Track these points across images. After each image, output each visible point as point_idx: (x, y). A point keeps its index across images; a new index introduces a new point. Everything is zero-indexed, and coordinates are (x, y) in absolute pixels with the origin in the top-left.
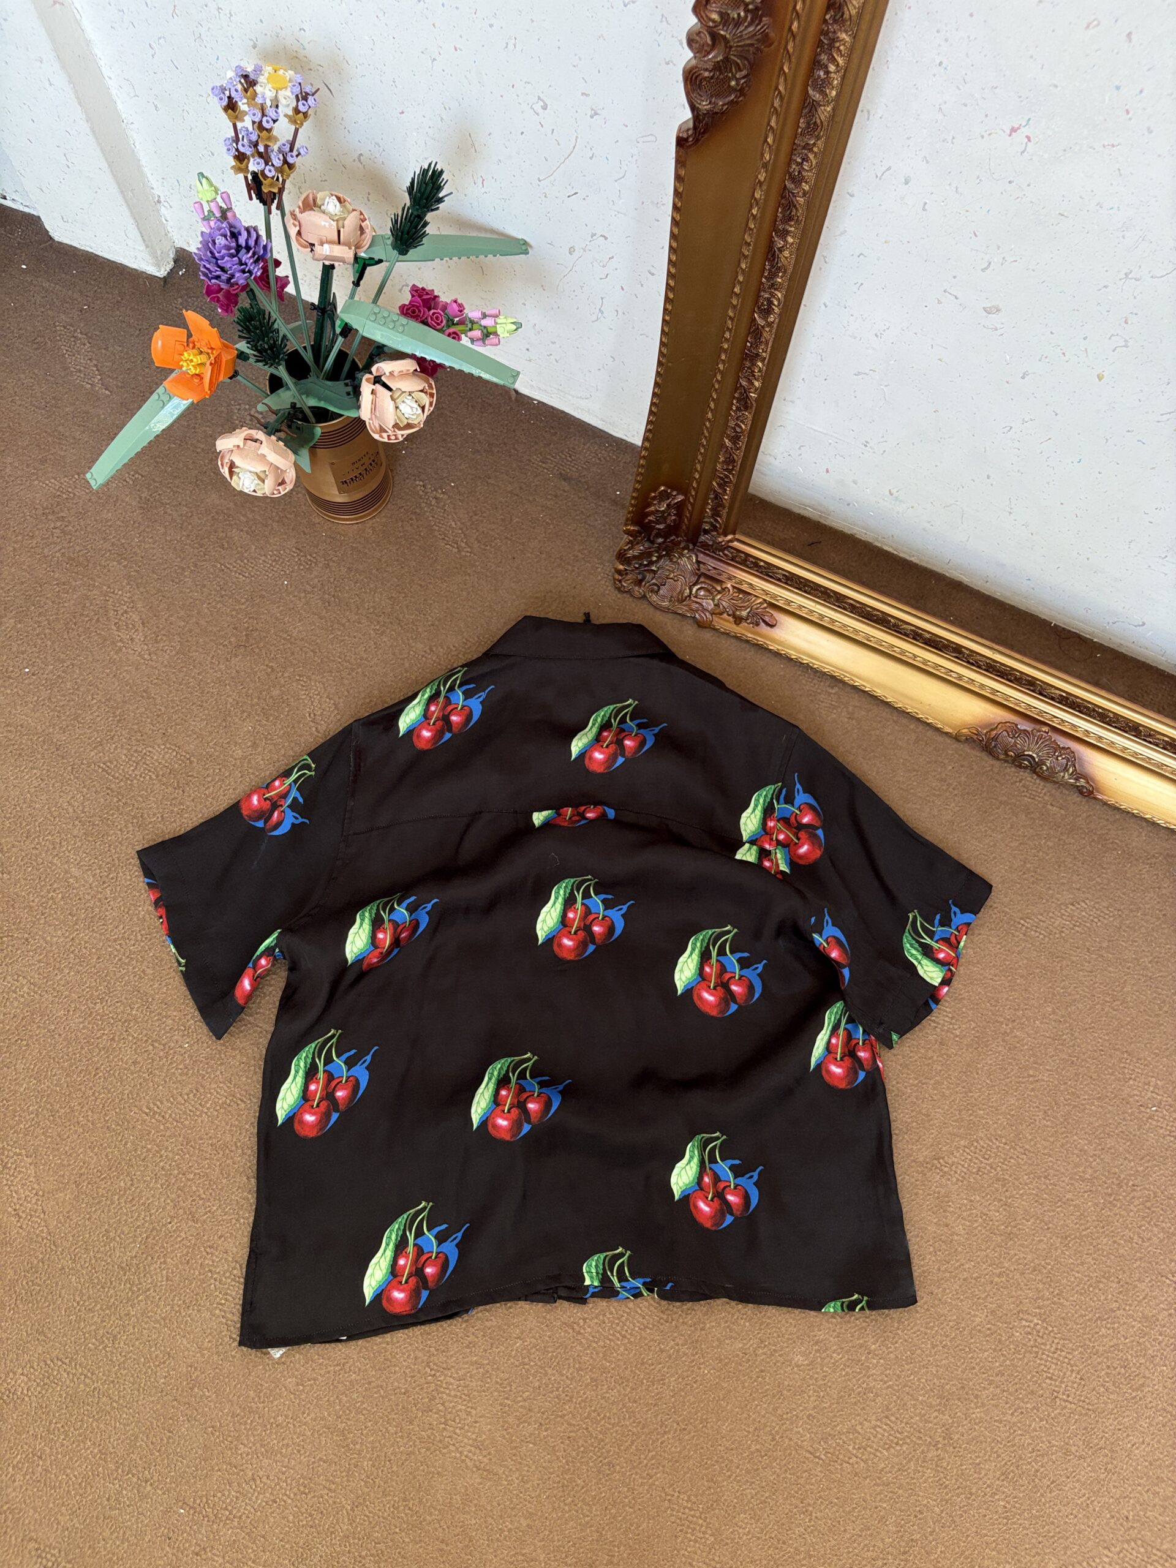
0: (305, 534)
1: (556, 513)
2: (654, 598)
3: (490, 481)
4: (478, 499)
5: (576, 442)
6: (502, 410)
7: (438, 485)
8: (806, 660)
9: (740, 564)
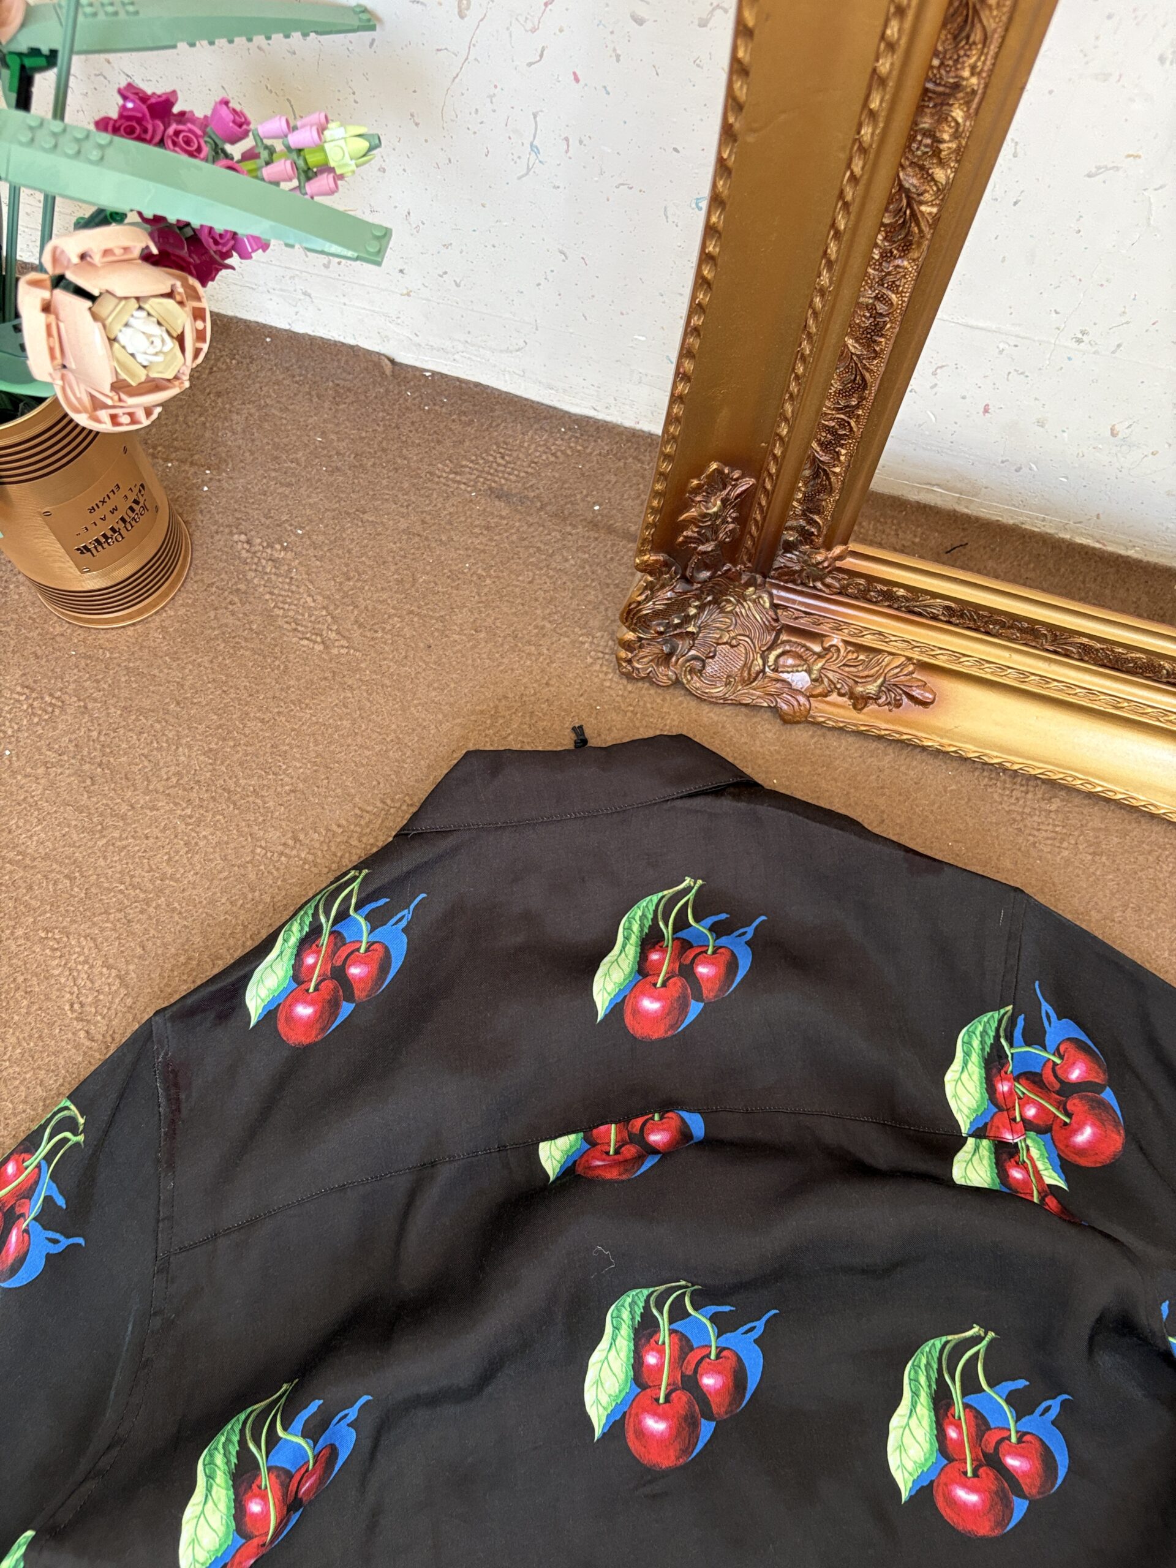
0: (37, 657)
1: (493, 558)
2: (696, 683)
3: (366, 517)
4: (349, 551)
5: (510, 432)
6: (372, 394)
7: (273, 537)
8: (995, 757)
9: (856, 598)
